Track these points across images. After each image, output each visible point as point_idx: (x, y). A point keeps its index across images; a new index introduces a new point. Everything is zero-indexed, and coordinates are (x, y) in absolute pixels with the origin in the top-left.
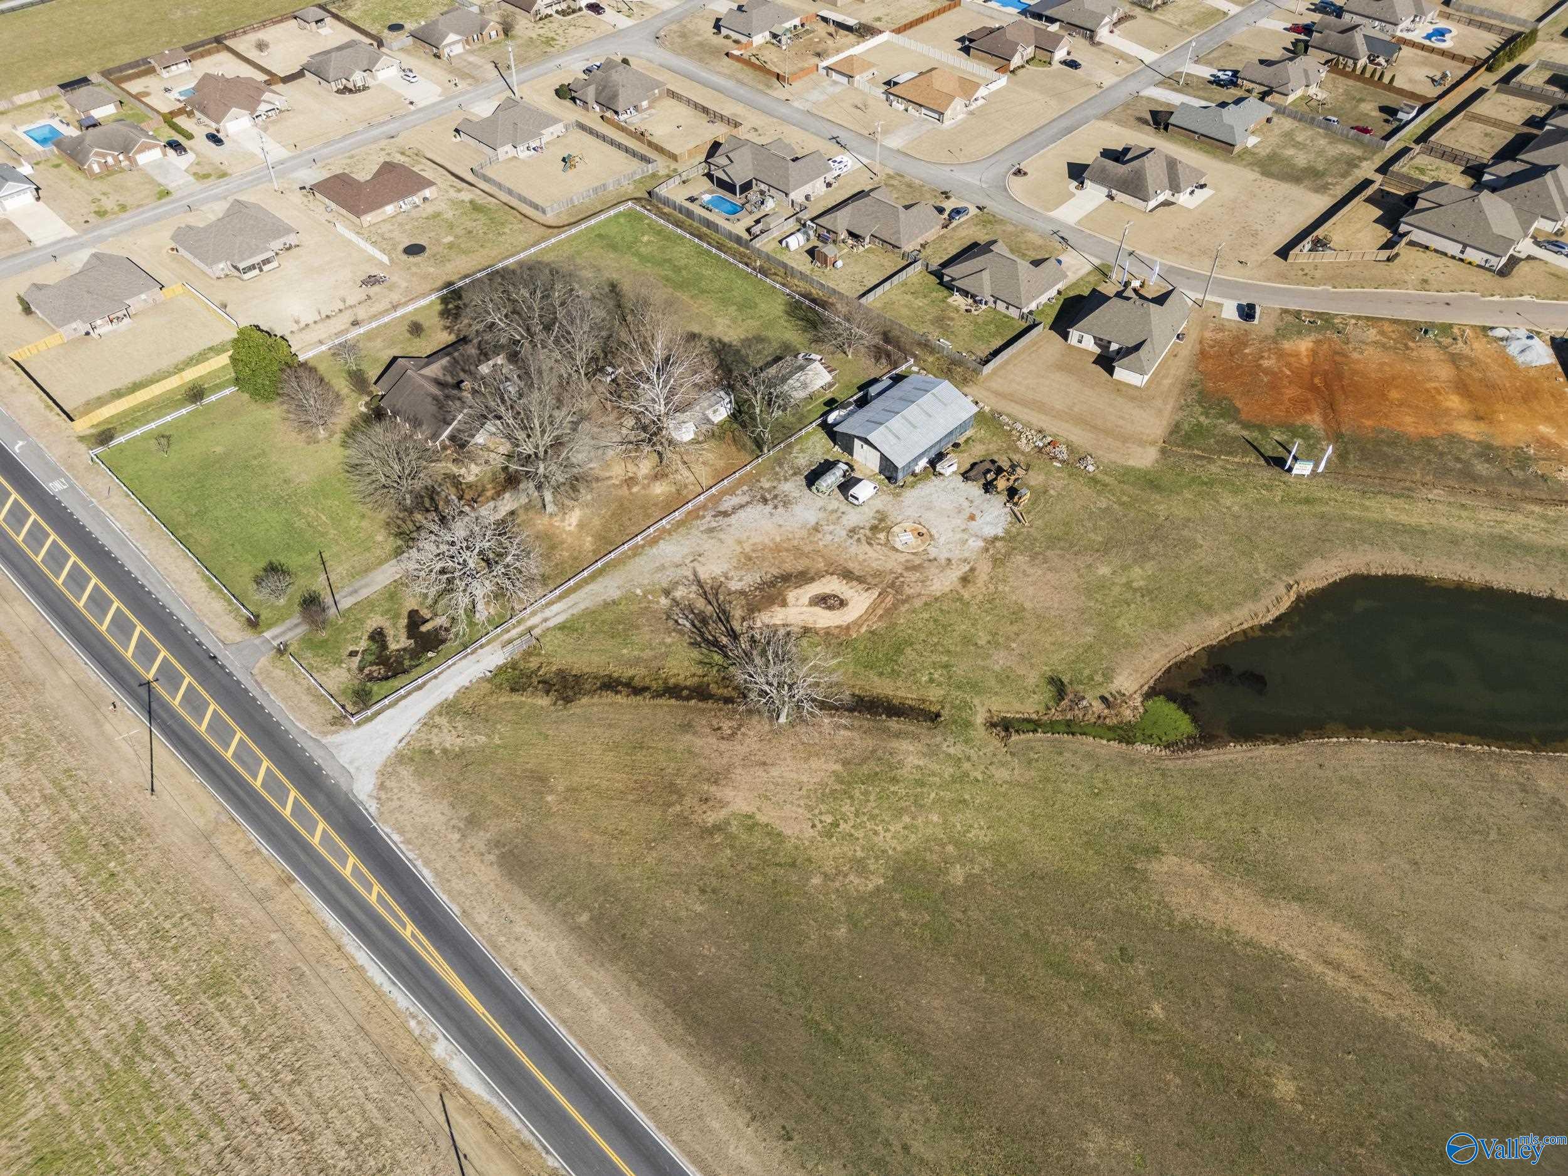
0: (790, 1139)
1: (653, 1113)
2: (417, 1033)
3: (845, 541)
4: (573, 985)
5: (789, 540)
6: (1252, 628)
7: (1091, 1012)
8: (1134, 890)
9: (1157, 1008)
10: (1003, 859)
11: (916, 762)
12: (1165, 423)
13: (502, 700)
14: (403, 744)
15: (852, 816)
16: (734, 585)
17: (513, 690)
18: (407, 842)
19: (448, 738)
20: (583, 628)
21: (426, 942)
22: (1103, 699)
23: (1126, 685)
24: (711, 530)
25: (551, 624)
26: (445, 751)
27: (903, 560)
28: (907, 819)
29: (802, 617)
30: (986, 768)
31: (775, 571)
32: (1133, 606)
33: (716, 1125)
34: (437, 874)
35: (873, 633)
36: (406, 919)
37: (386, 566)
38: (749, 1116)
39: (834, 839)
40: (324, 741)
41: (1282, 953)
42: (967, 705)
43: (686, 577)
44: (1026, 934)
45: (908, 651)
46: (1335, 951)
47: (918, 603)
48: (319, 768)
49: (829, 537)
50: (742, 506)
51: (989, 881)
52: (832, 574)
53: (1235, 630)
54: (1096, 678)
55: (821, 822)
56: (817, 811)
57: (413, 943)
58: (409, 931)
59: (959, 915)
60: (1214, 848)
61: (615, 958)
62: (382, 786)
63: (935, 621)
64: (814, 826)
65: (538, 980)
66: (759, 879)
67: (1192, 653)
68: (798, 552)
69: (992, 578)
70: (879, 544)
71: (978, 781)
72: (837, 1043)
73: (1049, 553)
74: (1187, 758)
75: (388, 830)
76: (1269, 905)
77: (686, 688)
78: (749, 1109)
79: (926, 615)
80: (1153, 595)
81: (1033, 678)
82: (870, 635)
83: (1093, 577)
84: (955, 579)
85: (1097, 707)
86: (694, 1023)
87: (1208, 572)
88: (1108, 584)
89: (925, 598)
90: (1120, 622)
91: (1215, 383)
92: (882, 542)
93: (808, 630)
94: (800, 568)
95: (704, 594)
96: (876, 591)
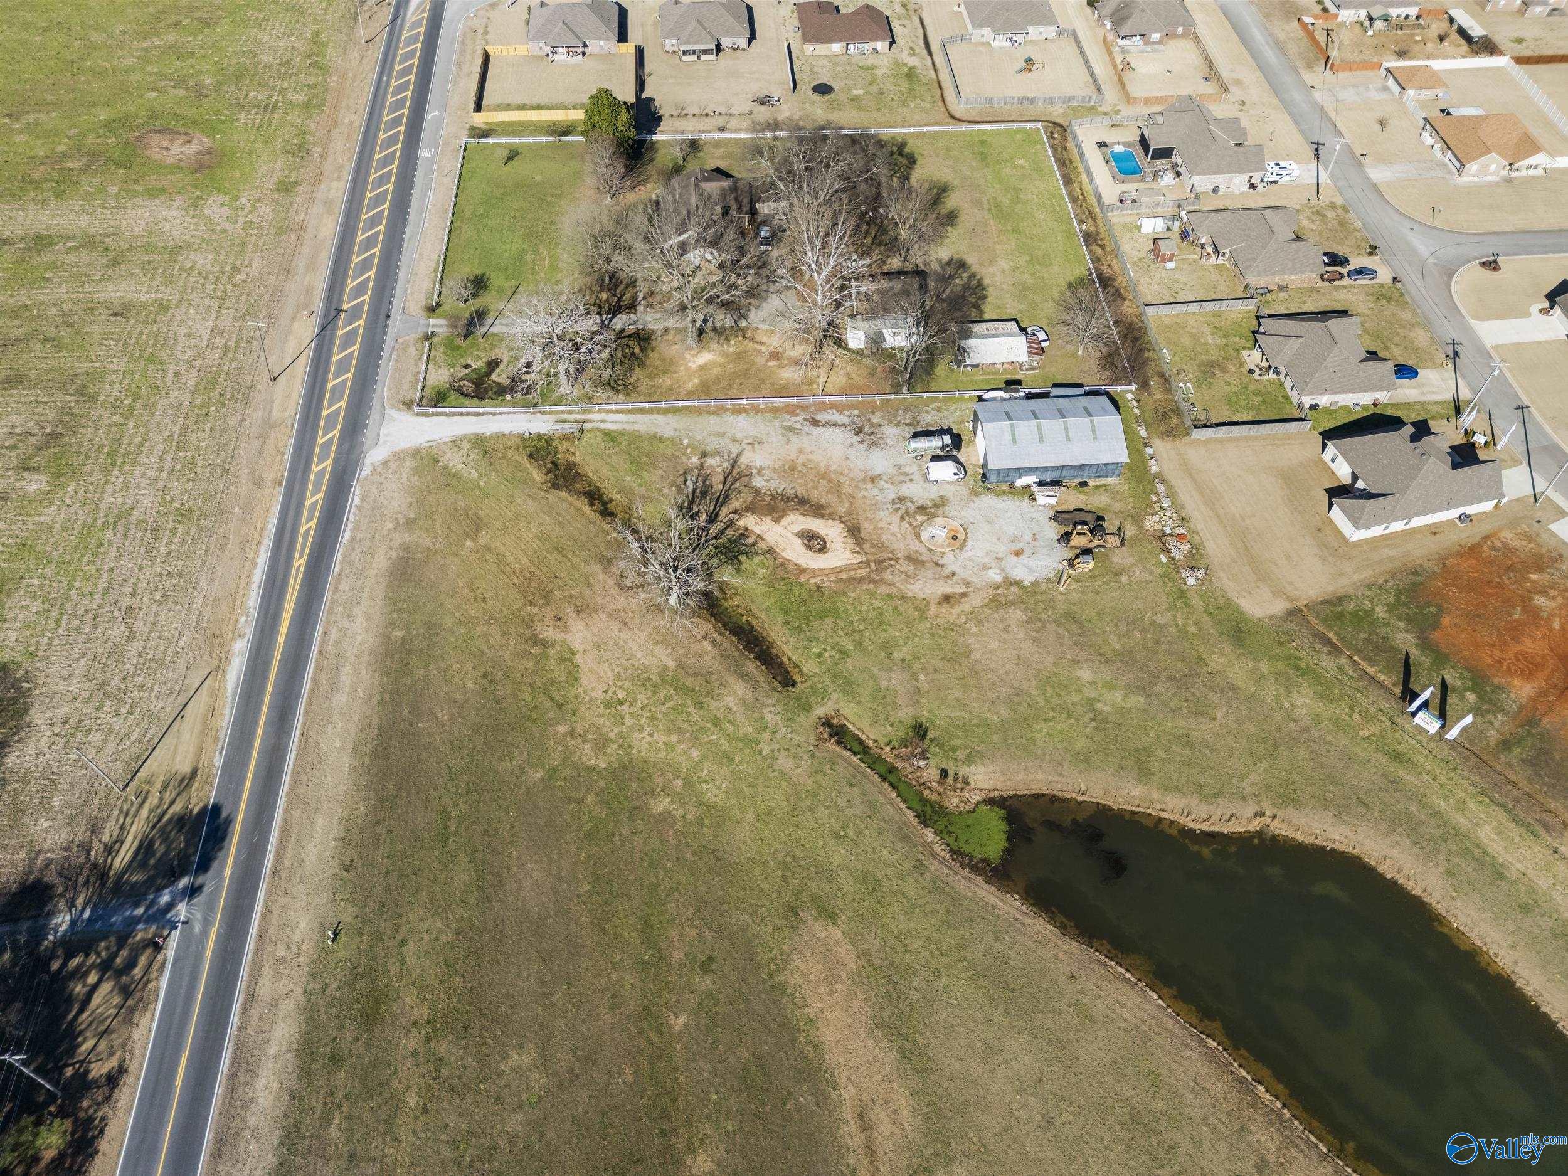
0: (347, 870)
1: (295, 781)
2: (239, 626)
3: (886, 503)
4: (346, 670)
5: (841, 474)
6: (1172, 822)
7: (630, 979)
8: (777, 928)
9: (681, 1020)
10: (707, 822)
11: (732, 705)
12: (1331, 588)
13: (516, 457)
14: (427, 445)
15: (639, 704)
16: (758, 482)
17: (531, 456)
18: (359, 508)
19: (454, 461)
20: (620, 443)
21: (300, 577)
22: (944, 773)
23: (980, 777)
24: (790, 429)
25: (603, 426)
26: (445, 467)
27: (913, 548)
28: (674, 738)
29: (780, 540)
30: (779, 750)
31: (801, 491)
32: (1072, 721)
33: (320, 822)
34: (353, 540)
35: (819, 588)
36: (306, 554)
38: (342, 835)
39: (608, 711)
40: (387, 411)
41: (833, 1076)
42: (823, 694)
43: (730, 453)
44: (656, 886)
45: (829, 621)
46: (879, 1115)
47: (883, 590)
48: (366, 426)
49: (876, 492)
50: (836, 425)
51: (677, 827)
52: (842, 522)
53: (1150, 811)
54: (958, 752)
55: (614, 693)
56: (620, 683)
57: (294, 571)
58: (300, 563)
59: (626, 832)
60: (882, 956)
61: (386, 673)
62: (385, 463)
63: (881, 614)
64: (605, 692)
65: (330, 650)
66: (528, 697)
67: (1080, 798)
68: (836, 488)
69: (971, 613)
70: (910, 524)
71: (760, 753)
72: (446, 841)
73: (1051, 627)
74: (957, 874)
75: (357, 492)
76: (871, 1035)
78: (348, 831)
79: (877, 604)
80: (1104, 726)
81: (905, 714)
82: (814, 588)
83: (1066, 673)
84: (939, 593)
85: (931, 774)
86: (381, 752)
87: (1189, 744)
88: (1073, 688)
89: (894, 590)
90: (1042, 725)
91: (1446, 585)
92: (915, 523)
93: (771, 551)
94: (823, 501)
95: (727, 474)
96: (860, 558)
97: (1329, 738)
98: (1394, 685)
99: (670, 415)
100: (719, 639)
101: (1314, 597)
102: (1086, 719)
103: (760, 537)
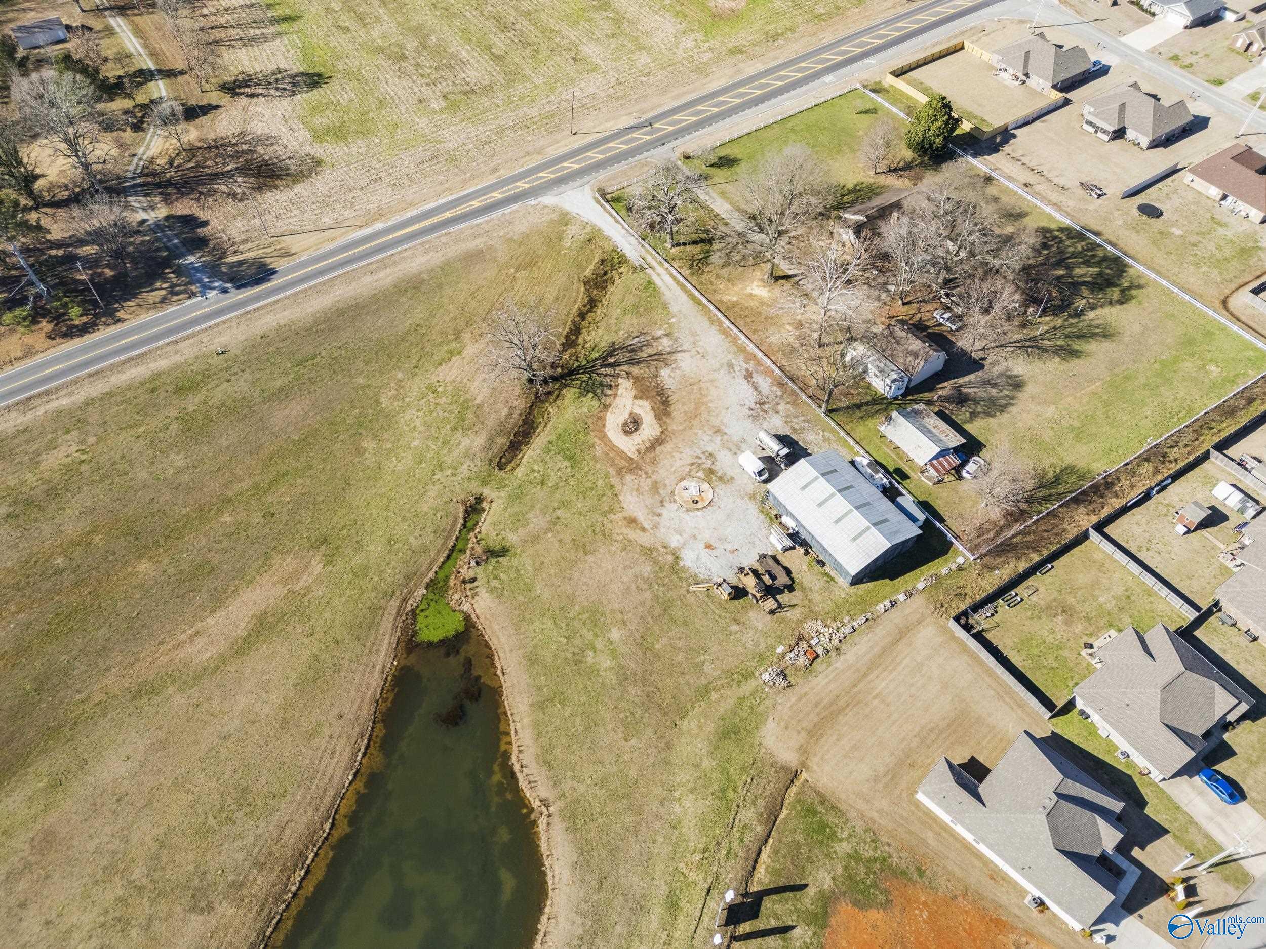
0: (262, 338)
2: (391, 219)
3: (700, 449)
4: (388, 271)
5: (709, 412)
6: (511, 743)
7: (246, 484)
8: (308, 538)
9: (228, 519)
10: (368, 471)
11: (463, 444)
13: (597, 255)
14: (575, 215)
15: (438, 401)
16: (665, 373)
17: (603, 261)
19: (572, 232)
20: (646, 292)
21: (439, 220)
22: (474, 580)
23: (482, 603)
24: (731, 366)
25: (655, 278)
26: (564, 231)
27: (667, 482)
28: (421, 428)
29: (621, 407)
30: (442, 483)
31: (674, 398)
32: (564, 641)
34: (479, 224)
35: (593, 445)
36: (456, 214)
38: (282, 325)
39: (424, 389)
40: (587, 185)
41: (219, 608)
43: (681, 346)
44: (311, 468)
45: (566, 463)
46: (201, 642)
47: (614, 481)
48: (568, 184)
49: (707, 438)
50: (756, 388)
51: (357, 459)
52: (662, 432)
53: (512, 725)
54: (495, 581)
55: (440, 386)
56: (448, 385)
58: (448, 215)
59: (342, 438)
60: (311, 600)
61: (396, 287)
62: (545, 207)
64: (438, 381)
65: (397, 258)
66: (414, 350)
67: (499, 672)
68: (693, 415)
69: (630, 541)
70: (690, 471)
71: (434, 475)
72: (298, 365)
73: (648, 595)
74: (395, 619)
75: (514, 208)
76: (254, 616)
77: (577, 338)
78: (285, 326)
79: (600, 483)
80: (572, 663)
81: (512, 538)
82: (590, 443)
83: (609, 621)
84: (635, 514)
85: (466, 573)
86: (340, 312)
87: (587, 728)
88: (597, 631)
89: (618, 487)
90: (549, 624)
91: (925, 904)
92: (692, 473)
93: (607, 407)
94: (674, 414)
95: (660, 354)
96: (635, 456)
97: (660, 839)
98: (760, 882)
99: (691, 302)
100: (515, 415)
101: (820, 785)
102: (571, 649)
103: (615, 395)
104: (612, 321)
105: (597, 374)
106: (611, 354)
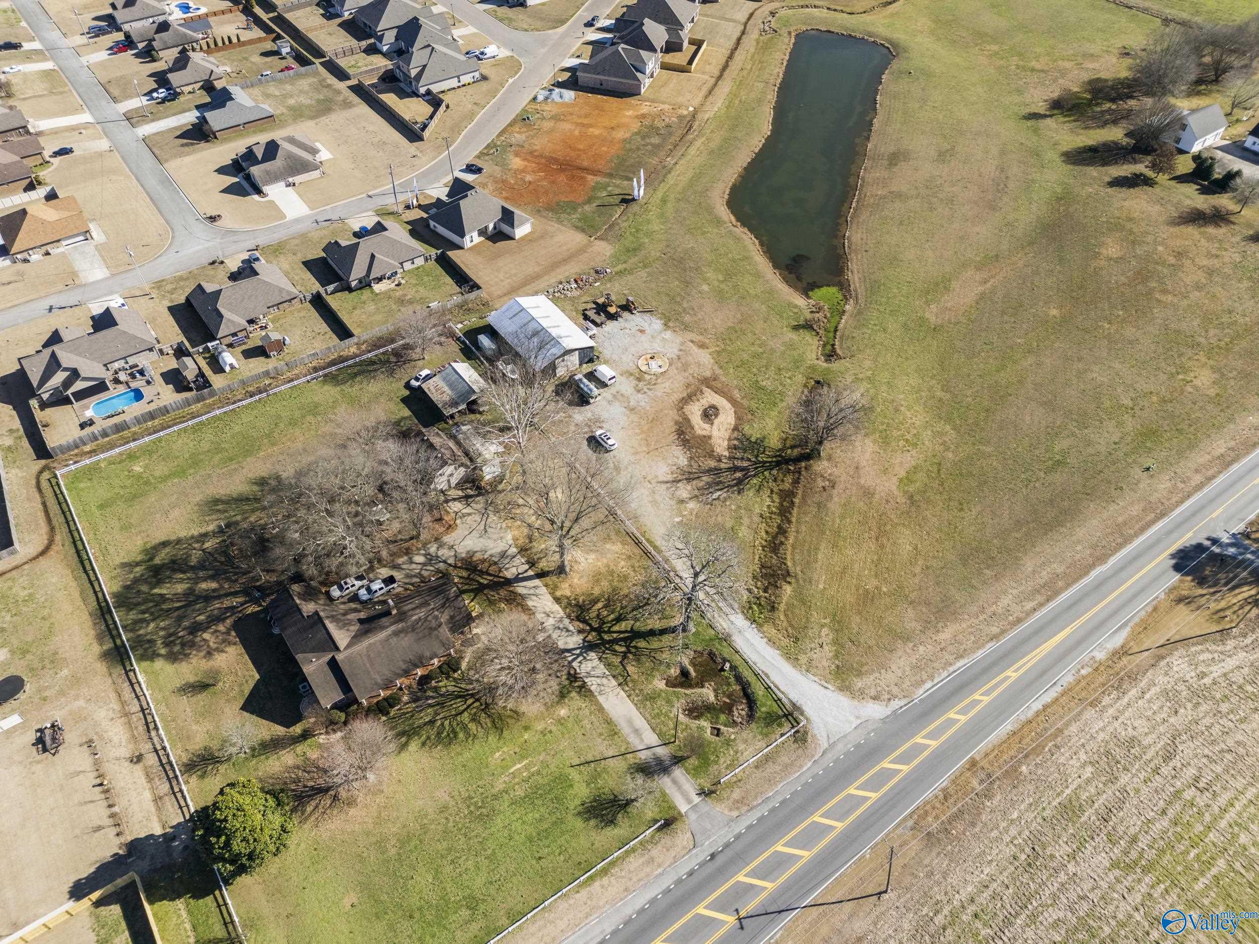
3: (649, 396)
5: (639, 425)
6: (761, 248)
8: (948, 331)
10: (930, 375)
12: (571, 231)
14: (829, 686)
15: (900, 432)
16: (683, 461)
17: (773, 609)
18: (932, 677)
19: (824, 656)
21: (1020, 663)
22: (812, 312)
23: (800, 302)
26: (836, 656)
27: (676, 371)
28: (902, 409)
29: (723, 430)
30: (863, 369)
31: (673, 437)
32: (739, 284)
34: (959, 657)
36: (1002, 676)
37: (605, 705)
38: (1112, 503)
39: (918, 443)
40: (826, 745)
41: (981, 294)
42: (813, 368)
43: (668, 488)
45: (763, 384)
47: (719, 371)
48: (858, 746)
49: (643, 404)
51: (945, 383)
52: (682, 408)
53: (762, 254)
54: (796, 311)
55: (905, 447)
56: (897, 448)
57: (1021, 671)
58: (1012, 674)
59: (970, 399)
60: (920, 298)
62: (875, 698)
63: (737, 367)
64: (908, 451)
66: (950, 481)
67: (778, 274)
68: (654, 422)
69: (702, 335)
70: (656, 380)
71: (873, 374)
72: (1059, 461)
74: (857, 294)
75: (921, 691)
76: (953, 291)
77: (781, 504)
78: (1108, 503)
79: (732, 370)
89: (716, 367)
92: (655, 378)
93: (736, 429)
94: (672, 423)
95: (689, 480)
96: (705, 389)
103: (730, 439)
104: (746, 521)
105: (749, 460)
106: (740, 482)
